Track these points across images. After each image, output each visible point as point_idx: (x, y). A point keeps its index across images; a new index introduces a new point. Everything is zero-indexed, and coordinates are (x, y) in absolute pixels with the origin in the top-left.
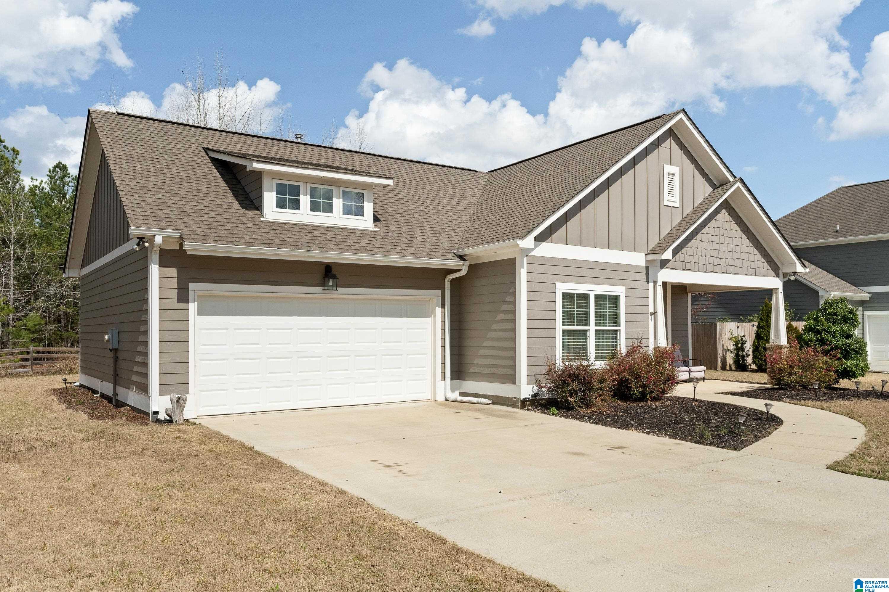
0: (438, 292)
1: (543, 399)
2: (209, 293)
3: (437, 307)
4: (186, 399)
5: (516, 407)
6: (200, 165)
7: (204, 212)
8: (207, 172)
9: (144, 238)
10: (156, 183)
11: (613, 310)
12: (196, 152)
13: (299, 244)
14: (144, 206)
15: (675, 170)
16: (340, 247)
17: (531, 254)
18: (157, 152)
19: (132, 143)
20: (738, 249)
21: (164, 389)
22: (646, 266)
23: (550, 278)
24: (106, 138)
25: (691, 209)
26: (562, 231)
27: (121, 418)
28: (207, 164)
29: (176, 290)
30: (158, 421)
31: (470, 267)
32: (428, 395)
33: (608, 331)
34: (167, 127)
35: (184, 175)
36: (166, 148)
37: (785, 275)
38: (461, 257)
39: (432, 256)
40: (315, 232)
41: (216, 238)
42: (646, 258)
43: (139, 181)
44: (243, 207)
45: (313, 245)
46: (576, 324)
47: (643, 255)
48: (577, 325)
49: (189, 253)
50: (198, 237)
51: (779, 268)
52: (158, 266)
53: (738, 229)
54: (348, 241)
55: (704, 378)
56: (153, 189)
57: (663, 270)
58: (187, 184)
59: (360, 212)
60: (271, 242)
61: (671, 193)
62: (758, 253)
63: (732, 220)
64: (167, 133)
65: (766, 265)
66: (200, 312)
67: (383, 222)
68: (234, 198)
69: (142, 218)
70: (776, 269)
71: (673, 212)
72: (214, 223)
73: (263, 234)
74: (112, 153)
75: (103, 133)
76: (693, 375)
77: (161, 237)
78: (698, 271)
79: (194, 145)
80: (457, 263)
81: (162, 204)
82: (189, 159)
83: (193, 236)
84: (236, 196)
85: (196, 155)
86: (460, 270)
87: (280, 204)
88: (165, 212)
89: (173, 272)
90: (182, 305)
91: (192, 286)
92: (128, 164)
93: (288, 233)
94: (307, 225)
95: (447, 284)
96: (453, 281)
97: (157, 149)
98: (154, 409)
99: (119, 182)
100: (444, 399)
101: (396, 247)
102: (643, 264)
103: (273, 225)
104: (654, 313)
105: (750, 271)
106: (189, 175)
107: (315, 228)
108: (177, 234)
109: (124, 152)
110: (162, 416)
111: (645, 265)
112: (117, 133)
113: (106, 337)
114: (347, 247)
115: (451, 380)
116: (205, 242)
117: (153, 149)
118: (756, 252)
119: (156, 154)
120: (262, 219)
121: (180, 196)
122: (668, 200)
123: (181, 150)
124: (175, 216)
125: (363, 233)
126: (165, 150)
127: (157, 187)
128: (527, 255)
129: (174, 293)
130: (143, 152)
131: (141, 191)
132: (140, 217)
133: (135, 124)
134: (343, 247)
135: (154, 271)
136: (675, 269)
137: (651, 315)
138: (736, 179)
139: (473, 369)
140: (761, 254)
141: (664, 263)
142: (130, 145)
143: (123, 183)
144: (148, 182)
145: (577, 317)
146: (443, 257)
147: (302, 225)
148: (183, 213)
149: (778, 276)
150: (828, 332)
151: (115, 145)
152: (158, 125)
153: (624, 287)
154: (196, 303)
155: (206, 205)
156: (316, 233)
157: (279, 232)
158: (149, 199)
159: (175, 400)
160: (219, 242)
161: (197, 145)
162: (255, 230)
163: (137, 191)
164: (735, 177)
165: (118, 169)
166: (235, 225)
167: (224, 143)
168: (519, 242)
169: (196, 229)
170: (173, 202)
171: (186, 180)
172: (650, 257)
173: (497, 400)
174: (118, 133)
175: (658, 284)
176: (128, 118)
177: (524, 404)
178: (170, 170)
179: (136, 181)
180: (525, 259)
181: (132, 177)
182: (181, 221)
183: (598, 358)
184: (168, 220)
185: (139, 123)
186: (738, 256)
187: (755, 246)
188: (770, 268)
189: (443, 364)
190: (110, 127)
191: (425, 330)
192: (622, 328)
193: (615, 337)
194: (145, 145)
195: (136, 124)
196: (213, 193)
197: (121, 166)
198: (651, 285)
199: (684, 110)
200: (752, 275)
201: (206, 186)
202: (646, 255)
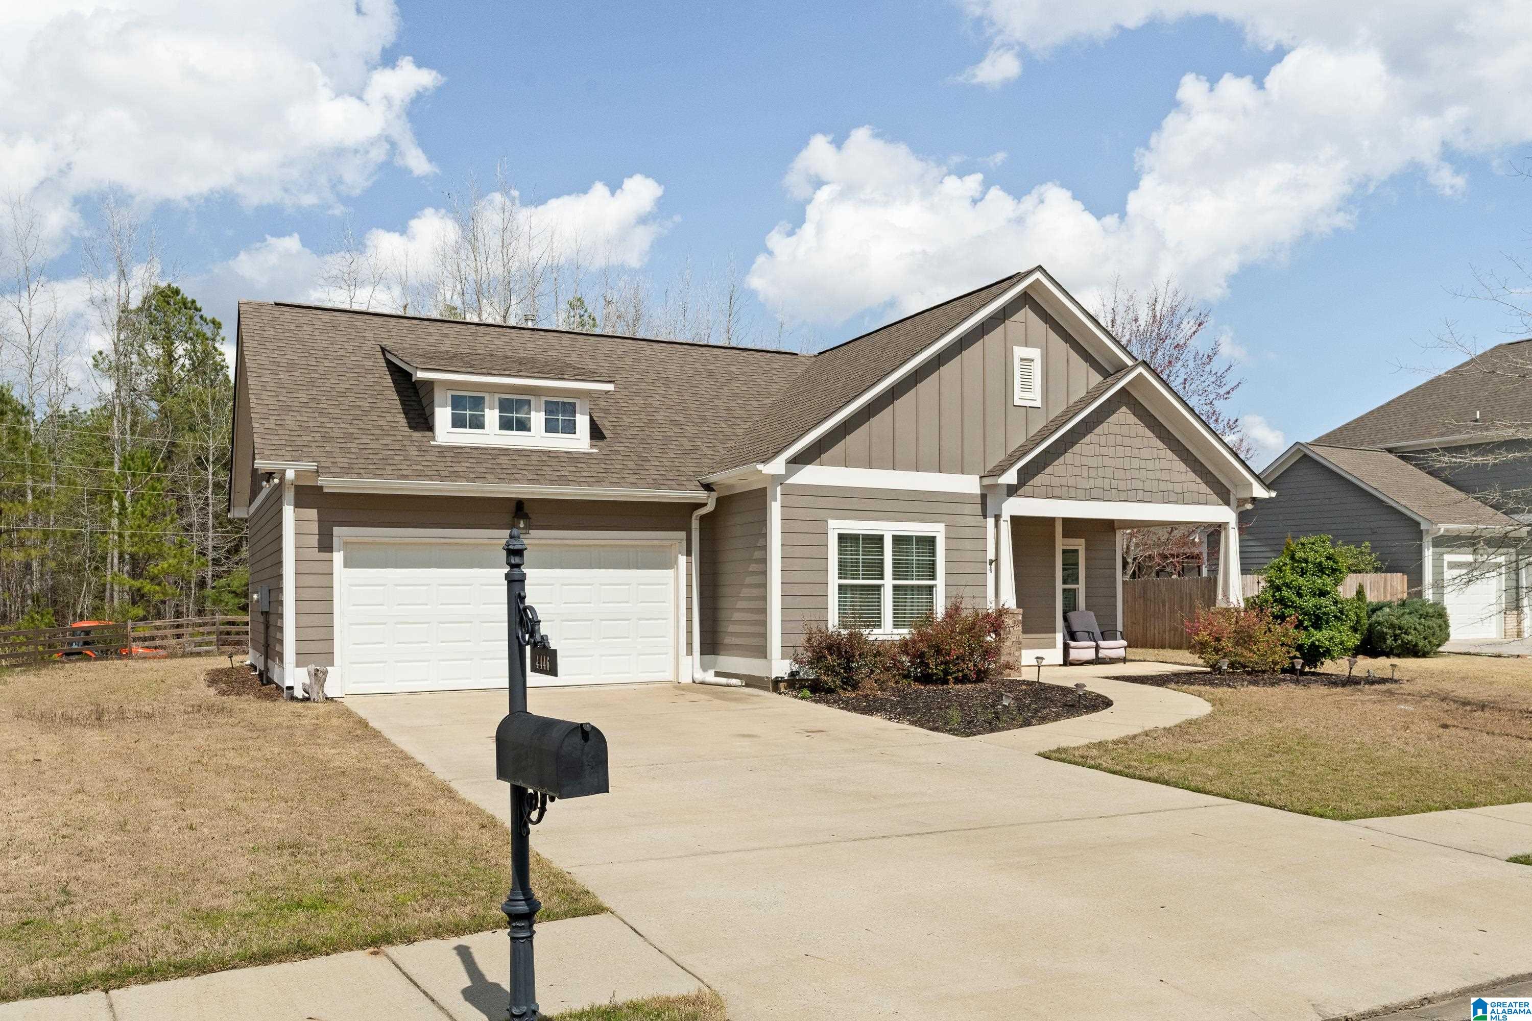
0: (683, 535)
1: (807, 680)
2: (360, 539)
3: (680, 555)
4: (326, 672)
5: (767, 689)
6: (370, 371)
7: (356, 436)
8: (376, 380)
9: (274, 473)
10: (304, 400)
11: (926, 556)
12: (368, 352)
13: (473, 475)
14: (280, 432)
15: (1035, 353)
16: (530, 477)
17: (788, 482)
18: (315, 356)
19: (285, 345)
20: (1150, 465)
21: (302, 658)
22: (982, 495)
23: (820, 514)
24: (251, 342)
25: (1063, 408)
26: (838, 449)
27: (248, 694)
28: (380, 368)
29: (317, 537)
30: (293, 698)
31: (718, 500)
32: (669, 676)
33: (919, 586)
34: (339, 318)
35: (343, 386)
36: (330, 349)
37: (1241, 502)
38: (708, 487)
39: (661, 486)
40: (502, 457)
41: (362, 471)
42: (981, 482)
43: (281, 398)
44: (410, 427)
45: (492, 476)
46: (861, 576)
47: (976, 478)
48: (863, 579)
49: (325, 490)
50: (338, 470)
51: (1230, 491)
52: (292, 507)
53: (1151, 434)
54: (544, 468)
55: (1125, 658)
56: (297, 409)
57: (1011, 499)
58: (344, 399)
59: (570, 428)
60: (435, 473)
61: (1026, 387)
62: (1188, 469)
63: (1139, 422)
64: (335, 328)
65: (1204, 488)
66: (348, 564)
67: (608, 440)
68: (403, 416)
69: (273, 447)
70: (1224, 496)
71: (1029, 415)
72: (364, 451)
73: (427, 464)
74: (254, 362)
75: (249, 334)
76: (1103, 653)
77: (293, 471)
78: (1075, 499)
79: (368, 342)
80: (701, 495)
81: (303, 428)
82: (358, 363)
83: (332, 470)
84: (406, 413)
85: (367, 356)
86: (705, 505)
87: (458, 422)
88: (305, 438)
89: (313, 513)
90: (324, 556)
91: (337, 530)
92: (273, 376)
93: (462, 460)
94: (493, 449)
95: (695, 524)
96: (702, 518)
97: (317, 352)
98: (288, 683)
99: (255, 401)
100: (691, 681)
101: (613, 475)
102: (977, 491)
103: (444, 450)
104: (996, 561)
105: (1173, 497)
106: (351, 387)
107: (505, 452)
108: (313, 466)
109: (271, 359)
110: (299, 693)
111: (979, 492)
112: (267, 332)
113: (255, 596)
114: (539, 478)
115: (701, 654)
116: (345, 475)
117: (311, 352)
118: (1184, 467)
119: (313, 359)
120: (432, 443)
121: (331, 416)
122: (1020, 397)
123: (349, 351)
124: (317, 444)
125: (572, 458)
126: (327, 353)
127: (302, 405)
128: (781, 484)
129: (314, 541)
130: (296, 358)
131: (280, 412)
132: (270, 447)
133: (295, 318)
134: (535, 477)
135: (289, 512)
136: (1033, 497)
137: (991, 564)
138: (1137, 362)
139: (728, 640)
140: (1194, 471)
141: (1012, 491)
142: (281, 349)
143: (261, 402)
144: (292, 400)
145: (863, 567)
146: (681, 486)
147: (486, 449)
148: (326, 438)
149: (1227, 503)
150: (1291, 588)
151: (262, 351)
152: (326, 316)
153: (943, 525)
154: (342, 552)
155: (362, 426)
156: (503, 460)
157: (450, 459)
158: (288, 422)
159: (313, 672)
160: (365, 476)
161: (374, 342)
162: (419, 458)
163: (276, 412)
164: (1136, 360)
165: (257, 383)
166: (392, 453)
167: (414, 336)
168: (760, 467)
169: (338, 460)
170: (319, 424)
171: (343, 394)
172: (987, 481)
173: (751, 682)
174: (269, 333)
175: (1002, 520)
176: (288, 309)
177: (775, 685)
178: (325, 381)
179: (276, 398)
180: (779, 489)
181: (273, 394)
182: (322, 449)
183: (898, 625)
184: (306, 449)
185: (301, 315)
186: (1151, 475)
187: (1182, 460)
188: (1212, 492)
189: (690, 632)
190: (260, 325)
191: (664, 587)
192: (940, 582)
193: (930, 595)
194: (301, 347)
195: (298, 318)
196: (376, 409)
197: (263, 379)
198: (991, 521)
199: (1040, 267)
200: (1176, 502)
201: (369, 400)
202: (981, 477)
